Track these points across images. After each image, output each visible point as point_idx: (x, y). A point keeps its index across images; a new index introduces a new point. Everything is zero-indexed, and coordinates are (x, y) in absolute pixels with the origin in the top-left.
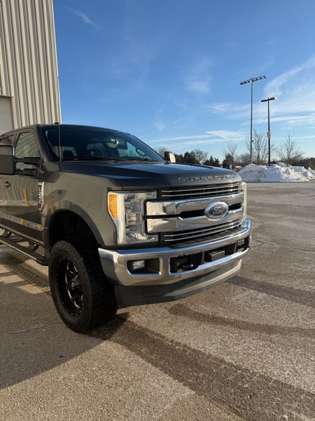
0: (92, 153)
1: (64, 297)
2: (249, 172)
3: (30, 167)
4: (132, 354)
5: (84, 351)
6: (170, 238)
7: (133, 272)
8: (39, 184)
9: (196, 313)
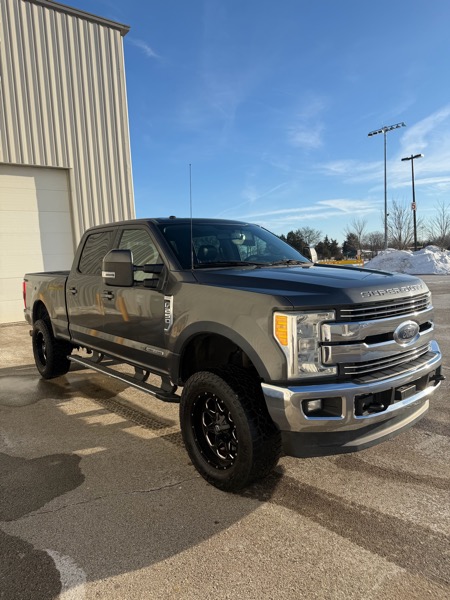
0: (206, 250)
1: (202, 444)
2: (388, 260)
3: (150, 276)
4: (307, 520)
5: (242, 516)
6: (351, 370)
7: (310, 414)
8: (166, 298)
9: (372, 467)
